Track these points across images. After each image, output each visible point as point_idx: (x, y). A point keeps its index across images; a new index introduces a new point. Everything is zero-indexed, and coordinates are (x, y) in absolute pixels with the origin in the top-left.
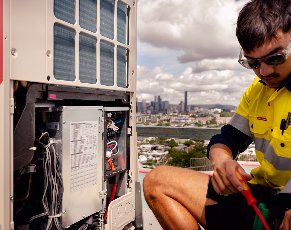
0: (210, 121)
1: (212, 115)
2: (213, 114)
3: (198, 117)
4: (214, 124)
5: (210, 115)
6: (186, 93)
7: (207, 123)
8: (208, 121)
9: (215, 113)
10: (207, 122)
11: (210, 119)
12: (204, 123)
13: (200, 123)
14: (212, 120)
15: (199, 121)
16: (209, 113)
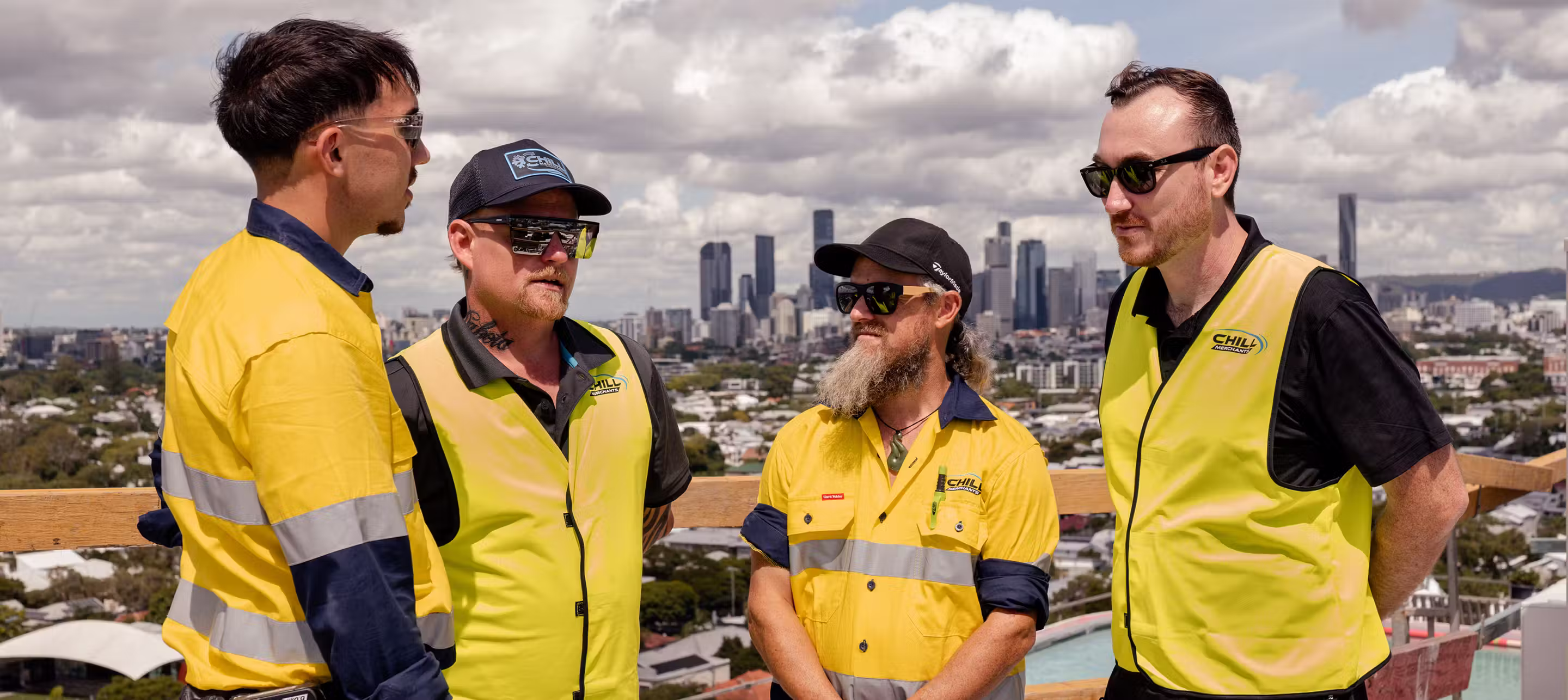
0: (1505, 377)
1: (1516, 339)
2: (1523, 332)
3: (1432, 353)
4: (1537, 395)
5: (1505, 341)
6: (1348, 206)
7: (1489, 393)
8: (1493, 376)
9: (1533, 326)
10: (1485, 384)
11: (1503, 364)
12: (1472, 389)
13: (1446, 388)
14: (1522, 368)
15: (1436, 380)
16: (1495, 328)
